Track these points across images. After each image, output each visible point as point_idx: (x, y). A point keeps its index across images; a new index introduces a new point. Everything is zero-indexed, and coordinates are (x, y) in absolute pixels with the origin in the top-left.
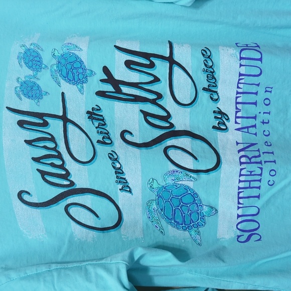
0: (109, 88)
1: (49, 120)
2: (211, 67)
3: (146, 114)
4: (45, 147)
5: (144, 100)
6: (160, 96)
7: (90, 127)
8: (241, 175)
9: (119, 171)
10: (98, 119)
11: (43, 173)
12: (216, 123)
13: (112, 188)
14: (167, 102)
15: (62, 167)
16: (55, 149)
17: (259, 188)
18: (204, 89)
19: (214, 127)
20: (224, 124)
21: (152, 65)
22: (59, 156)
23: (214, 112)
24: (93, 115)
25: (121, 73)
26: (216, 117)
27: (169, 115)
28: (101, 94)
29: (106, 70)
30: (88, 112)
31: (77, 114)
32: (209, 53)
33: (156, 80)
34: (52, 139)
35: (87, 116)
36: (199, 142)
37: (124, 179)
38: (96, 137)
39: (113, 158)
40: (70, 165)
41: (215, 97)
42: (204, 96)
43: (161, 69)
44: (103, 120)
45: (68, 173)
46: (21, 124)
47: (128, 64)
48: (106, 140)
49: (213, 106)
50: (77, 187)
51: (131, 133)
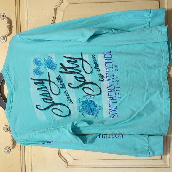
0: (63, 70)
1: (44, 81)
2: (95, 61)
3: (76, 77)
4: (44, 90)
5: (75, 73)
6: (80, 71)
7: (58, 83)
8: (109, 96)
9: (68, 97)
10: (60, 80)
11: (44, 99)
12: (100, 79)
13: (67, 102)
14: (83, 73)
15: (50, 96)
16: (47, 91)
17: (116, 99)
18: (94, 68)
19: (99, 80)
20: (103, 79)
21: (76, 62)
22: (49, 93)
23: (99, 75)
24: (59, 79)
25: (66, 65)
26: (99, 77)
27: (84, 77)
28: (61, 72)
29: (61, 64)
30: (57, 78)
31: (53, 78)
32: (94, 56)
33: (78, 66)
34: (46, 88)
35: (57, 79)
36: (94, 85)
37: (70, 99)
38: (60, 86)
39: (66, 93)
40: (52, 96)
41: (99, 70)
42: (95, 70)
43: (79, 62)
44: (62, 80)
45: (52, 99)
46: (35, 83)
47: (68, 62)
48: (63, 87)
49: (98, 73)
50: (55, 103)
51: (71, 84)
